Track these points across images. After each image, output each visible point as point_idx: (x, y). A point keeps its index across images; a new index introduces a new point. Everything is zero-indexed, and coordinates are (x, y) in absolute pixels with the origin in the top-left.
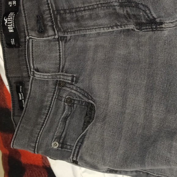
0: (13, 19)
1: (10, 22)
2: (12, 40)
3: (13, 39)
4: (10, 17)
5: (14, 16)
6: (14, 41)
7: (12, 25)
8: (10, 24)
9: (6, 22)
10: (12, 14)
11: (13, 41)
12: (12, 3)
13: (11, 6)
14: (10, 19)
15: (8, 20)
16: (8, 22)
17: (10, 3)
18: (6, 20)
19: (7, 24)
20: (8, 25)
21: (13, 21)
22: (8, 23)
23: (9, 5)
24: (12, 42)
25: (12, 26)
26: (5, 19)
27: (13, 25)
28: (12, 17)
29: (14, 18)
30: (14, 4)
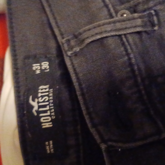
0: (51, 101)
1: (45, 106)
2: (47, 143)
3: (51, 142)
4: (42, 97)
5: (51, 95)
6: (51, 146)
7: (49, 113)
8: (45, 112)
9: (36, 108)
10: (45, 89)
11: (49, 145)
12: (41, 66)
13: (38, 72)
14: (44, 102)
15: (38, 103)
16: (40, 107)
17: (36, 67)
18: (35, 104)
19: (38, 112)
20: (41, 115)
21: (51, 105)
22: (41, 109)
23: (35, 71)
24: (48, 148)
25: (50, 116)
26: (31, 102)
27: (53, 114)
28: (48, 95)
29: (51, 98)
30: (46, 69)
